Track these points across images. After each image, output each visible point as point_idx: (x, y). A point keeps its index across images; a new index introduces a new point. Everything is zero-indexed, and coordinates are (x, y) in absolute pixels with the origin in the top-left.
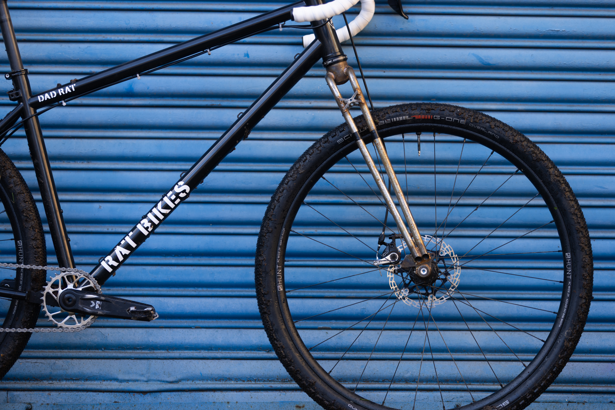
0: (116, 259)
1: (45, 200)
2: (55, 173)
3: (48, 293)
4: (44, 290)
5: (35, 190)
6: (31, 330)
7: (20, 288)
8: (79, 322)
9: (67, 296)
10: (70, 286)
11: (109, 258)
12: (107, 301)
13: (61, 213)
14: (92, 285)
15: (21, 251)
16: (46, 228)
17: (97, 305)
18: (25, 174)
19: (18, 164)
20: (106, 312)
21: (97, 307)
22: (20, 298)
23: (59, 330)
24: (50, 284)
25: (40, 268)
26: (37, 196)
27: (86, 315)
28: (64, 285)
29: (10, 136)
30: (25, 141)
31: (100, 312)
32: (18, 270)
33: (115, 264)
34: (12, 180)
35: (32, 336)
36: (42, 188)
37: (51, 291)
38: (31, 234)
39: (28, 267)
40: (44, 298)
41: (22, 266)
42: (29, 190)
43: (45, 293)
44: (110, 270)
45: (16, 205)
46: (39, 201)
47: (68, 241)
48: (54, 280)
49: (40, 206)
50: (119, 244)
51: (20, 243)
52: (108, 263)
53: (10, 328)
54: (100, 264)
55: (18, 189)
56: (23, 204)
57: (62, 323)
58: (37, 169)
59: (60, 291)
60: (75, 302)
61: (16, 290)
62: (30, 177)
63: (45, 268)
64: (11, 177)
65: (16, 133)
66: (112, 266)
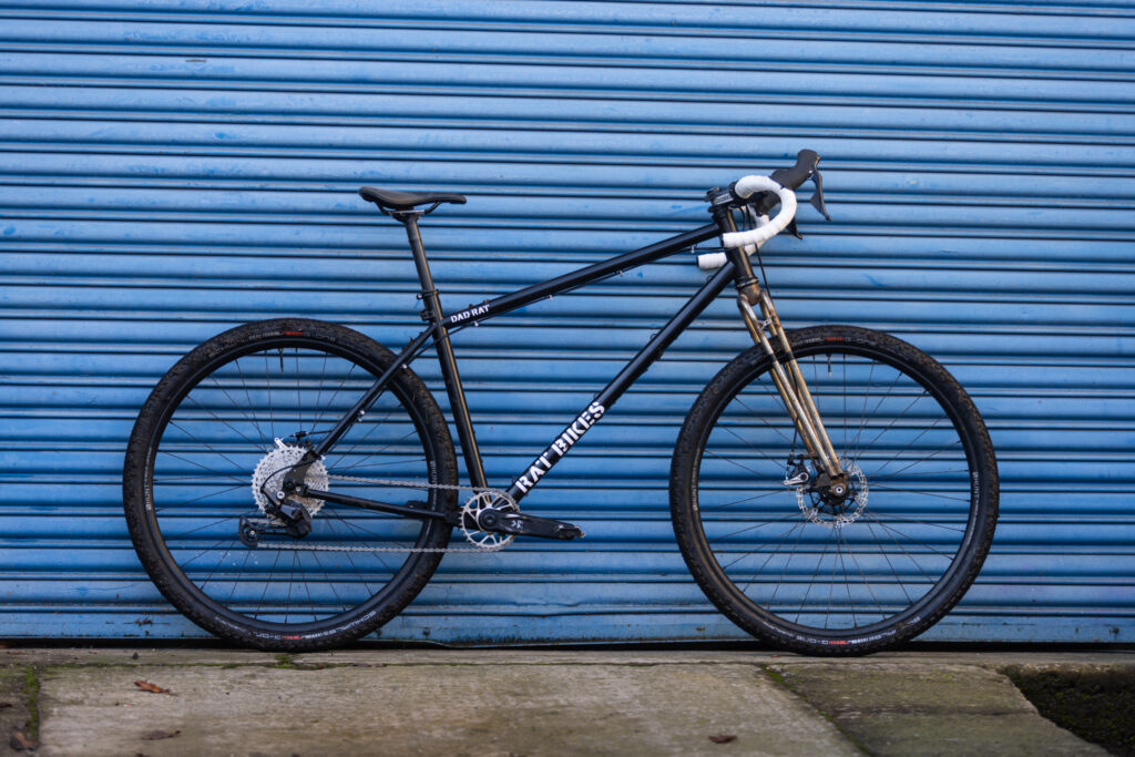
0: (531, 479)
1: (459, 422)
2: (467, 394)
3: (466, 514)
4: (462, 510)
5: (447, 411)
6: (443, 550)
7: (433, 508)
8: (498, 541)
9: (486, 516)
10: (489, 506)
11: (524, 478)
12: (528, 521)
13: (474, 433)
14: (511, 505)
15: (434, 472)
16: (459, 450)
17: (519, 525)
18: (436, 395)
19: (429, 385)
20: (528, 531)
21: (519, 526)
22: (435, 518)
23: (478, 550)
24: (468, 504)
25: (453, 487)
26: (449, 417)
27: (503, 534)
28: (483, 505)
29: (418, 356)
30: (437, 362)
31: (521, 532)
32: (431, 491)
33: (530, 484)
34: (425, 401)
35: (445, 556)
36: (455, 408)
37: (469, 511)
38: (445, 454)
39: (441, 486)
40: (462, 518)
41: (435, 486)
42: (442, 411)
43: (463, 513)
44: (524, 490)
45: (429, 427)
46: (451, 422)
47: (481, 462)
48: (472, 500)
49: (453, 429)
50: (534, 464)
51: (433, 463)
52: (522, 484)
53: (423, 547)
54: (514, 484)
55: (432, 409)
56: (437, 425)
57: (481, 544)
58: (450, 390)
59: (479, 511)
60: (495, 522)
61: (430, 509)
62: (442, 398)
63: (458, 488)
64: (424, 397)
65: (425, 353)
66: (527, 487)
